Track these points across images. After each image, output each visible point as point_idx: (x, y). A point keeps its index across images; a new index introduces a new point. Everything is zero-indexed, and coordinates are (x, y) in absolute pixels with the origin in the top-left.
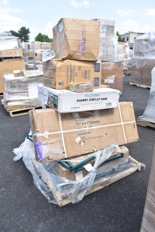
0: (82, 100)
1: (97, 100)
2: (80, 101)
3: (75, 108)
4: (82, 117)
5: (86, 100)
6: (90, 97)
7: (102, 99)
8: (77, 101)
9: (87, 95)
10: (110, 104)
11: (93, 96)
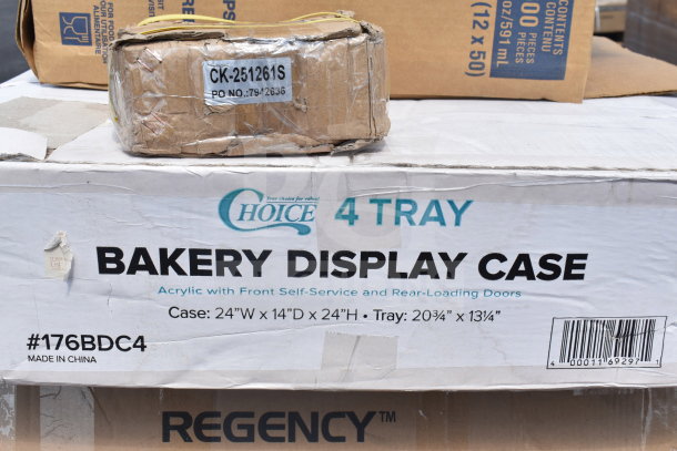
0: (184, 261)
1: (417, 272)
2: (150, 268)
3: (89, 342)
4: (250, 428)
5: (245, 266)
6: (304, 231)
7: (506, 267)
8: (103, 270)
9: (248, 199)
10: (629, 337)
11: (352, 218)
